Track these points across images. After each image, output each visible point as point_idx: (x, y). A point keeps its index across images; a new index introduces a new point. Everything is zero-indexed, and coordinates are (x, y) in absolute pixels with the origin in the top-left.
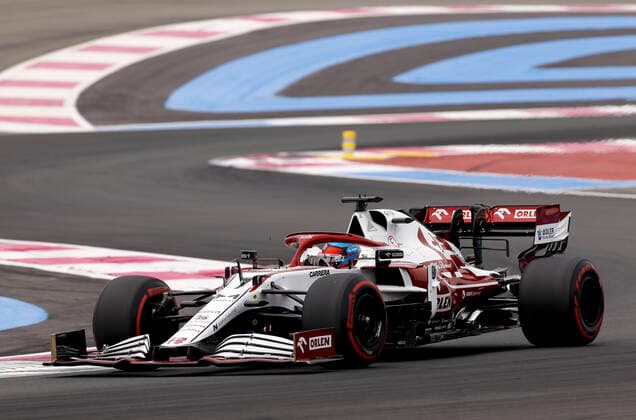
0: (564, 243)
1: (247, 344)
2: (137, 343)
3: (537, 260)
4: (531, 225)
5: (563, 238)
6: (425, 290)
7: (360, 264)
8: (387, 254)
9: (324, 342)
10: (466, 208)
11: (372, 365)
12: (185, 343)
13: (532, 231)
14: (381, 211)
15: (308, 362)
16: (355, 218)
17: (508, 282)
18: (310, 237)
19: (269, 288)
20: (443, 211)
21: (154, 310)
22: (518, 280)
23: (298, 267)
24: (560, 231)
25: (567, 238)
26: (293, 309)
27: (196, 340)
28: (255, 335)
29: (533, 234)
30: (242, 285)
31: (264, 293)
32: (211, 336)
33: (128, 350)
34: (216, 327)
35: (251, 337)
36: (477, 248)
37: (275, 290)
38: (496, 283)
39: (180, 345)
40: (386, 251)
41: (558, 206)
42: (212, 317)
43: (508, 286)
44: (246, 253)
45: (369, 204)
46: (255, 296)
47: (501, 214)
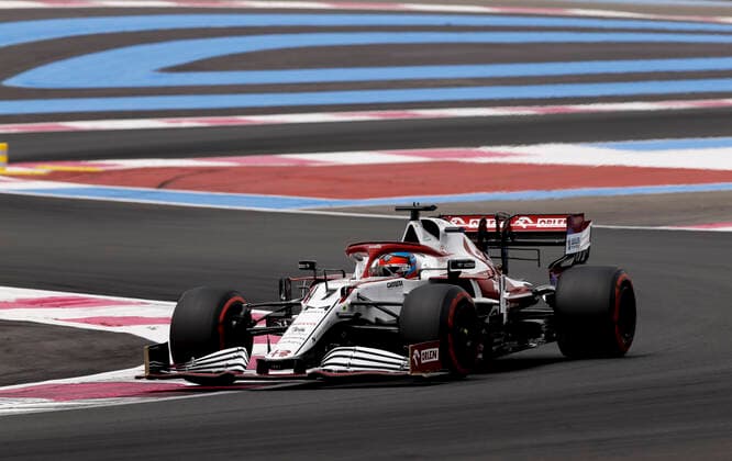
0: (586, 253)
1: (351, 357)
2: (231, 355)
3: (567, 271)
4: (562, 234)
5: (586, 248)
6: (497, 302)
7: (425, 276)
8: (460, 265)
9: (431, 354)
10: (490, 216)
11: (469, 377)
12: (290, 356)
13: (563, 240)
14: (433, 220)
15: (424, 375)
16: (411, 226)
17: (543, 292)
18: (379, 246)
19: (355, 300)
20: (460, 219)
21: (234, 323)
22: (551, 291)
23: (370, 278)
24: (583, 241)
25: (589, 248)
26: (373, 320)
27: (299, 353)
28: (358, 348)
29: (564, 244)
30: (328, 296)
31: (352, 304)
32: (312, 349)
33: (224, 363)
34: (314, 339)
35: (355, 350)
36: (504, 257)
37: (361, 302)
38: (530, 294)
39: (285, 357)
40: (457, 262)
41: (582, 215)
42: (309, 330)
43: (544, 297)
44: (305, 263)
45: (421, 212)
46: (344, 308)
47: (522, 223)
